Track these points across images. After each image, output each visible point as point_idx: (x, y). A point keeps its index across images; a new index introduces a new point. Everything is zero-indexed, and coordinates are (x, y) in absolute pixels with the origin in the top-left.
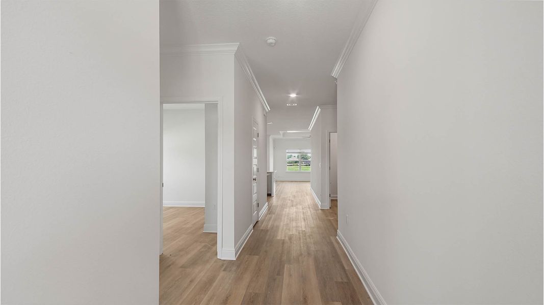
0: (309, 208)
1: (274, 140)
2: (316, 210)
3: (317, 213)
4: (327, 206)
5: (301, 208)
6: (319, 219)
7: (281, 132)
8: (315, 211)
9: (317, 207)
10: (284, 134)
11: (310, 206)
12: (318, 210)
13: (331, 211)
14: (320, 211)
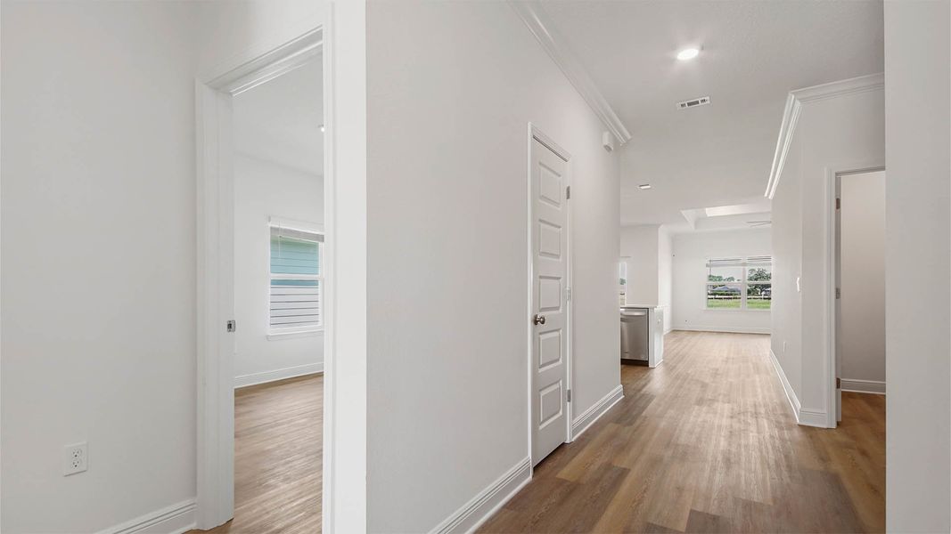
0: (756, 415)
1: (675, 240)
2: (781, 429)
3: (782, 440)
4: (825, 415)
5: (727, 412)
6: (789, 467)
7: (689, 214)
8: (776, 432)
9: (788, 415)
10: (698, 222)
11: (762, 410)
12: (790, 427)
13: (841, 438)
14: (797, 433)
